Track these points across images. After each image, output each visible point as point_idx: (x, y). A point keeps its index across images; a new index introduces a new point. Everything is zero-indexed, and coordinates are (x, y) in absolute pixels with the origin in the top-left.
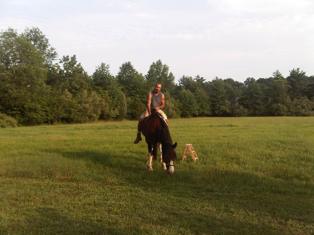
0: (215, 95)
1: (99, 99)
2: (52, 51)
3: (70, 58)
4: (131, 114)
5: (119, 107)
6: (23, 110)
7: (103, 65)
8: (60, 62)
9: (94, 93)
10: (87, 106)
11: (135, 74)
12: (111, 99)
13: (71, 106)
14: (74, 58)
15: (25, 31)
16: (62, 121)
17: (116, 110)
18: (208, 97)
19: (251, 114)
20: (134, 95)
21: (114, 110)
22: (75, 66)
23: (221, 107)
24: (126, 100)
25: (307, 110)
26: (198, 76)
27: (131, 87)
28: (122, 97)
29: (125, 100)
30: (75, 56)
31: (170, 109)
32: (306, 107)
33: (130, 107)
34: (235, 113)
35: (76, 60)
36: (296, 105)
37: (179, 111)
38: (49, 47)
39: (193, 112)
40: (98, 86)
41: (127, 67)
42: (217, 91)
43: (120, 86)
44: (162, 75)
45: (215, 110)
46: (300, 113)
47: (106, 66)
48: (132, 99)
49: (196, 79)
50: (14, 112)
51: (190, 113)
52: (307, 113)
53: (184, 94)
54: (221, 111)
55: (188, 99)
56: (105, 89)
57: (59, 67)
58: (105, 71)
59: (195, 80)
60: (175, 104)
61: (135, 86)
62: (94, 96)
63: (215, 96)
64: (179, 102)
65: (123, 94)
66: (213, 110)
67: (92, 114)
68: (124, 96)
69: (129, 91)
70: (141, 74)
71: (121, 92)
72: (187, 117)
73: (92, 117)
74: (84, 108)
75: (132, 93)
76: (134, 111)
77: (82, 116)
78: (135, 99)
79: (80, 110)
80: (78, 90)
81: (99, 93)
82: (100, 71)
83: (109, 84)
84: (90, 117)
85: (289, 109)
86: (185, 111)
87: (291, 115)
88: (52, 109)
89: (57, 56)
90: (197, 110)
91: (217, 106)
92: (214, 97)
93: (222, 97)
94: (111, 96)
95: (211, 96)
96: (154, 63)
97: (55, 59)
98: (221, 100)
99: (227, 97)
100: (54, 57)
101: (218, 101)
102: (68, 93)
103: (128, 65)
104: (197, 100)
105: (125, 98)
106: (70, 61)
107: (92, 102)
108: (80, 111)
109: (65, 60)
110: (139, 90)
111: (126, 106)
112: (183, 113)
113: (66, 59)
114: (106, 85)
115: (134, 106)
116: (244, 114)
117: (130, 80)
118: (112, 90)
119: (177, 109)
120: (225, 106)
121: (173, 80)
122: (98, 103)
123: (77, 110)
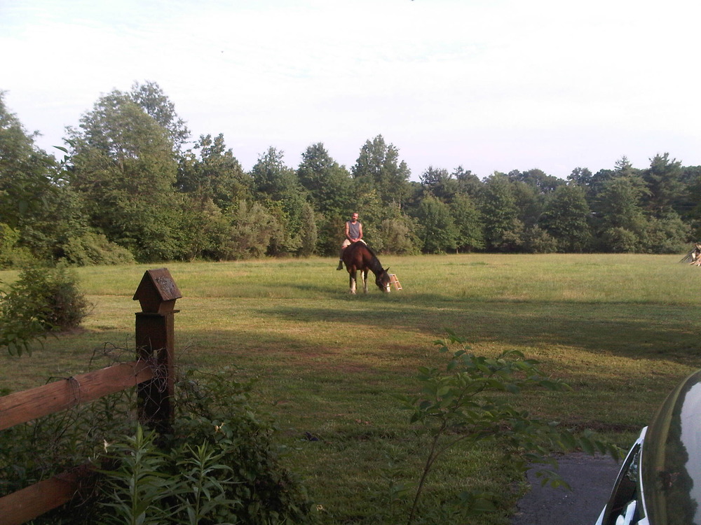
0: (493, 208)
1: (267, 216)
2: (179, 126)
3: (212, 139)
4: (325, 246)
5: (302, 231)
6: (139, 236)
7: (272, 151)
8: (195, 148)
9: (257, 206)
10: (247, 229)
11: (331, 167)
12: (287, 218)
13: (221, 230)
14: (220, 139)
15: (133, 88)
16: (203, 257)
17: (298, 237)
18: (479, 213)
19: (564, 249)
20: (330, 208)
21: (293, 237)
22: (222, 154)
23: (505, 232)
24: (316, 219)
25: (676, 241)
26: (460, 168)
27: (323, 193)
28: (308, 214)
29: (312, 219)
30: (221, 135)
31: (400, 237)
32: (675, 235)
33: (322, 233)
34: (532, 245)
35: (224, 143)
36: (655, 231)
37: (417, 240)
38: (174, 118)
39: (447, 243)
40: (263, 192)
41: (316, 154)
42: (496, 199)
43: (303, 190)
44: (385, 167)
45: (492, 240)
46: (662, 247)
47: (277, 152)
48: (326, 217)
49: (456, 174)
50: (127, 240)
51: (441, 244)
52: (675, 247)
53: (429, 206)
54: (504, 242)
55: (437, 217)
56: (276, 198)
57: (193, 156)
58: (276, 164)
59: (454, 177)
60: (410, 228)
61: (332, 192)
62: (259, 211)
63: (492, 211)
64: (419, 222)
65: (309, 208)
66: (488, 240)
67: (256, 245)
68: (311, 210)
69: (320, 201)
70: (343, 167)
71: (306, 204)
72: (436, 253)
73: (256, 249)
74: (243, 234)
75: (326, 203)
76: (330, 239)
77: (238, 248)
78: (331, 217)
79: (235, 237)
80: (229, 200)
81: (266, 205)
82: (265, 162)
83: (284, 188)
84: (253, 250)
85: (640, 239)
86: (431, 241)
87: (644, 250)
88: (187, 235)
89: (189, 136)
90: (455, 239)
91: (495, 231)
92: (489, 212)
93: (507, 214)
94: (287, 212)
95: (484, 210)
96: (368, 142)
97: (187, 140)
98: (504, 219)
99: (517, 213)
100: (185, 138)
101: (498, 221)
102: (214, 206)
103: (318, 150)
104: (455, 219)
105: (313, 216)
106: (213, 144)
107: (255, 223)
108: (234, 239)
109: (205, 143)
110: (340, 199)
111: (315, 231)
112: (425, 246)
113: (205, 141)
114: (279, 189)
115: (330, 230)
116: (550, 249)
117: (322, 179)
118: (290, 199)
119: (414, 237)
120: (513, 232)
121: (407, 177)
122: (265, 224)
123: (230, 238)
